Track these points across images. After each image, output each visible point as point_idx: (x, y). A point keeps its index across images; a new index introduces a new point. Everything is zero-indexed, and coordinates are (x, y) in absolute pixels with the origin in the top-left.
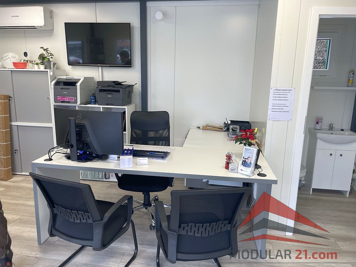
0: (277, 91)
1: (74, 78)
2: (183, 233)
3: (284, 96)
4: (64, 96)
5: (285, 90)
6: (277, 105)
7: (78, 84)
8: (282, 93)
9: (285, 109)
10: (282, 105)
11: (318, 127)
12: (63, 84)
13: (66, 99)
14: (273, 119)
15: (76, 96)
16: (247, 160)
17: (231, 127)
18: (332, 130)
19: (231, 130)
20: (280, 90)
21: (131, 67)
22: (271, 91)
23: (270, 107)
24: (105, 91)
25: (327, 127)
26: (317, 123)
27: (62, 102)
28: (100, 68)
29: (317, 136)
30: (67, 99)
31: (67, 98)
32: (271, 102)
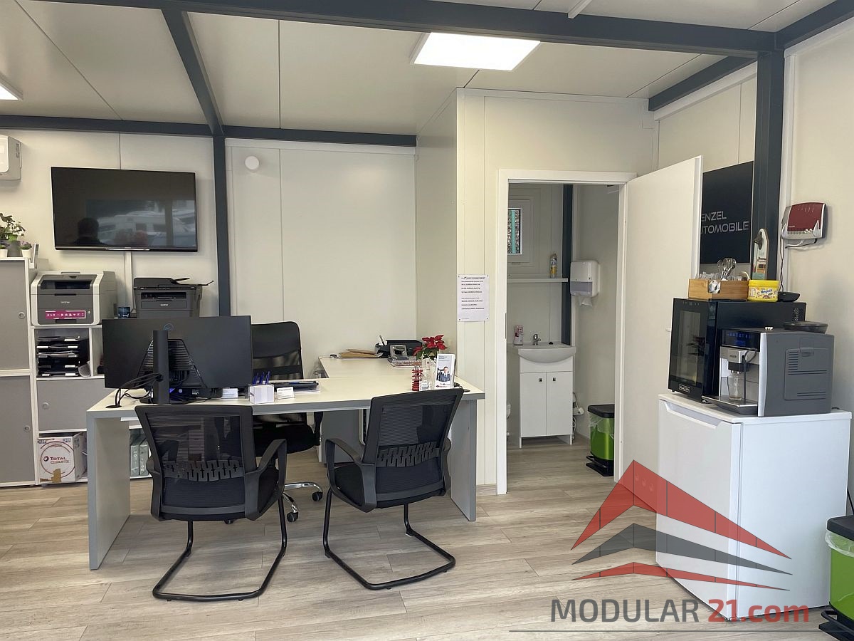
0: (466, 280)
1: (81, 274)
2: (382, 464)
3: (476, 286)
4: (61, 309)
5: (477, 278)
6: (468, 300)
7: (96, 285)
8: (474, 283)
9: (479, 305)
10: (474, 300)
11: (518, 341)
12: (54, 286)
13: (66, 315)
14: (464, 320)
15: (91, 309)
16: (443, 372)
17: (393, 347)
18: (537, 344)
19: (393, 353)
20: (470, 278)
21: (196, 251)
22: (459, 280)
23: (459, 302)
24: (154, 295)
25: (531, 341)
26: (516, 335)
27: (57, 322)
28: (128, 255)
29: (520, 354)
30: (70, 315)
31: (68, 313)
32: (460, 295)
